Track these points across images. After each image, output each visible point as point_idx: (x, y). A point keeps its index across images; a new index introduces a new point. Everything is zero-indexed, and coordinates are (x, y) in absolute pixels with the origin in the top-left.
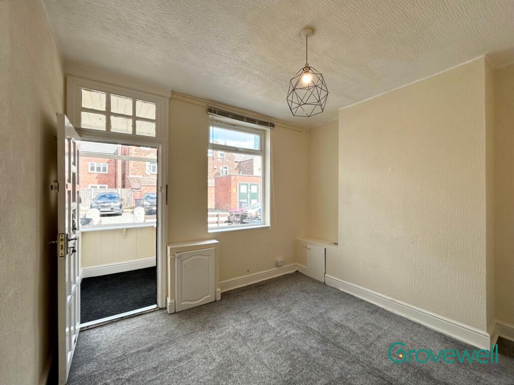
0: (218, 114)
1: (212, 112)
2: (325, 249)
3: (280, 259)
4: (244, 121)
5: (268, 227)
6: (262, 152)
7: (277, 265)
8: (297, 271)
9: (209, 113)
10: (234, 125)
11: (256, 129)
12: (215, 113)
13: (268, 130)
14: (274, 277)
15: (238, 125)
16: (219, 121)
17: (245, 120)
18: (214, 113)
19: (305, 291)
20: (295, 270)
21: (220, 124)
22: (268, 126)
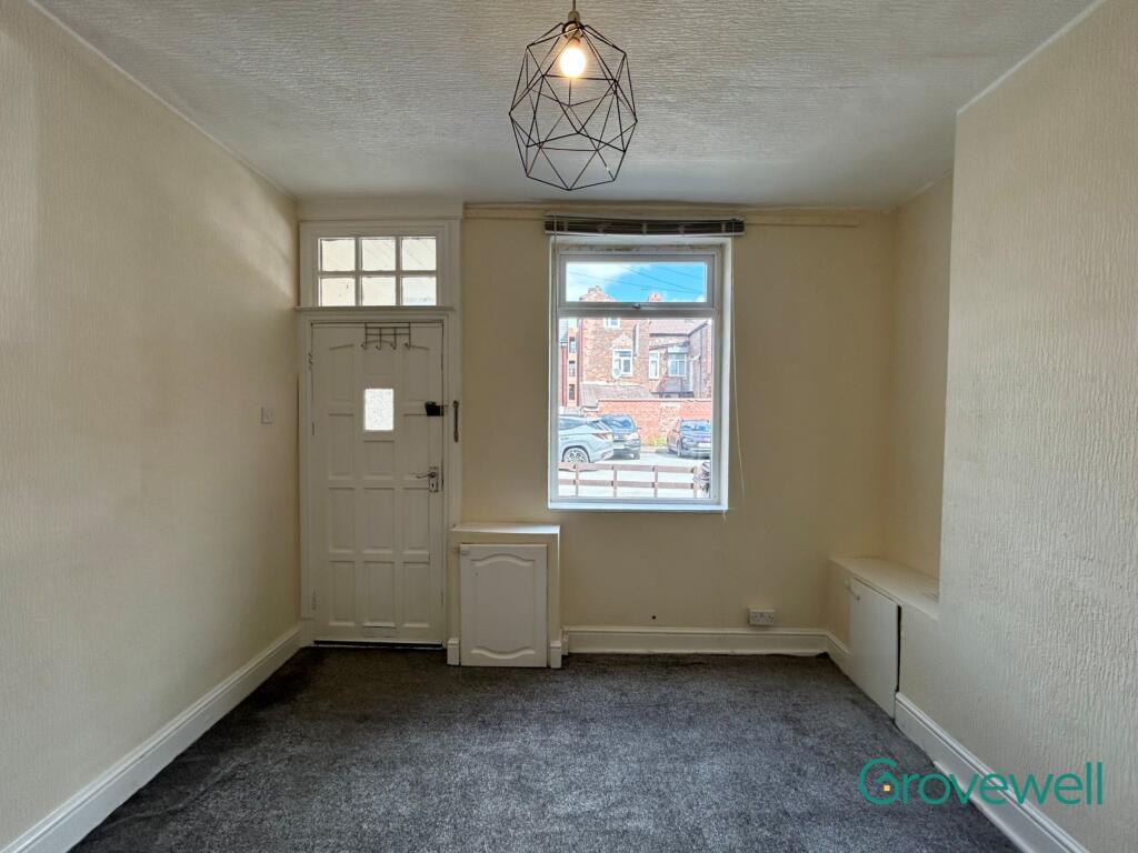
0: (569, 230)
1: (553, 229)
2: (899, 609)
3: (761, 606)
4: (641, 233)
5: (718, 513)
6: (713, 307)
7: (749, 621)
8: (825, 656)
9: (547, 232)
10: (627, 248)
11: (692, 247)
12: (560, 228)
13: (727, 240)
14: (738, 651)
15: (638, 247)
16: (584, 246)
17: (645, 229)
18: (558, 230)
19: (798, 722)
20: (818, 651)
21: (590, 253)
22: (720, 231)
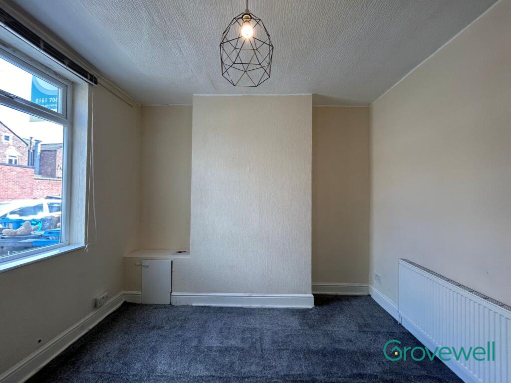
2: (172, 262)
5: (81, 248)
7: (95, 306)
8: (125, 303)
13: (83, 84)
17: (42, 45)
19: (154, 326)
20: (122, 302)
